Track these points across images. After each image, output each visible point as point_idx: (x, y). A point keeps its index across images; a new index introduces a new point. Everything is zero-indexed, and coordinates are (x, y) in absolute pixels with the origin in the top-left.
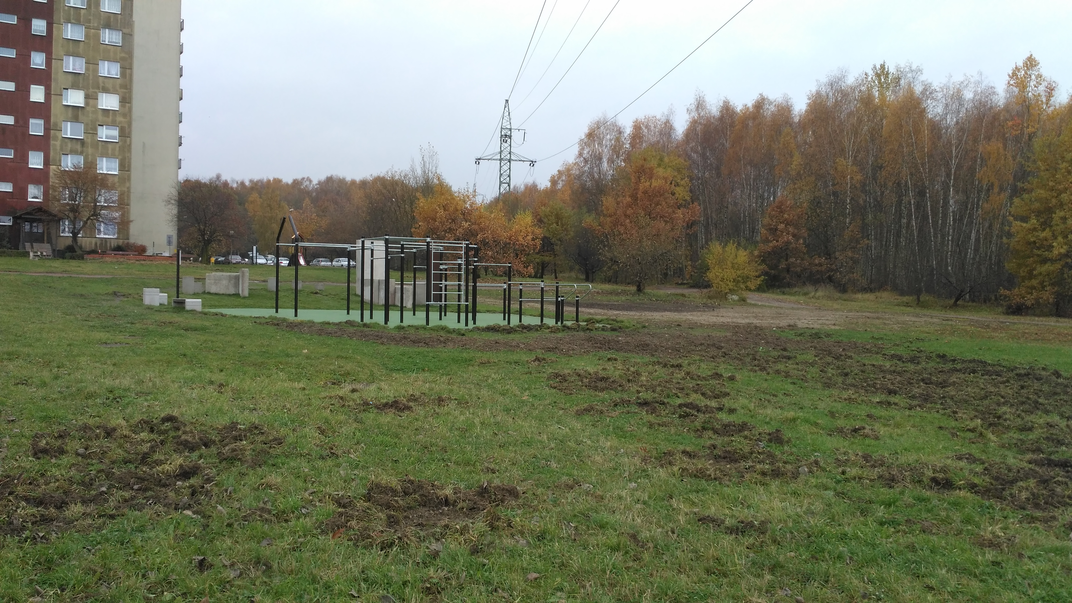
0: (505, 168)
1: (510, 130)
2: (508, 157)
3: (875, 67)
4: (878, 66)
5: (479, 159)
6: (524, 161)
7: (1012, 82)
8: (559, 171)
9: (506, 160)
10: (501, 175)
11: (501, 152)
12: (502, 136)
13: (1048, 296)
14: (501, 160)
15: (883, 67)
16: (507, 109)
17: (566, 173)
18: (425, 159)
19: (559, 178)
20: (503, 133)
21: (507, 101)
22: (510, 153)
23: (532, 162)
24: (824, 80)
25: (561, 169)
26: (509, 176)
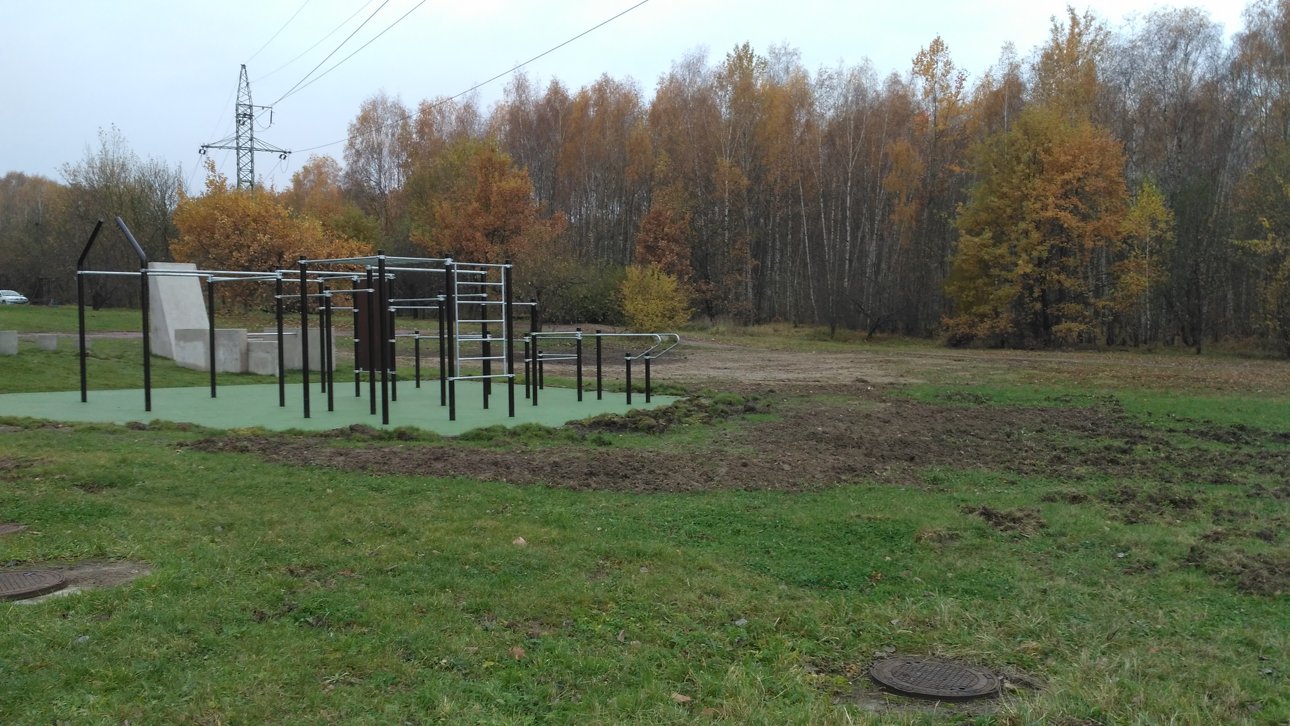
0: (246, 160)
1: (251, 107)
2: (248, 145)
3: (737, 47)
4: (741, 47)
5: (207, 147)
6: (272, 151)
7: (917, 69)
8: (305, 168)
9: (246, 148)
10: (239, 170)
11: (237, 138)
12: (238, 115)
13: (1004, 323)
14: (238, 148)
15: (746, 47)
16: (243, 78)
17: (316, 172)
18: (107, 146)
19: (305, 177)
20: (240, 112)
21: (244, 66)
22: (251, 140)
23: (285, 152)
24: (680, 60)
25: (307, 164)
26: (252, 171)
